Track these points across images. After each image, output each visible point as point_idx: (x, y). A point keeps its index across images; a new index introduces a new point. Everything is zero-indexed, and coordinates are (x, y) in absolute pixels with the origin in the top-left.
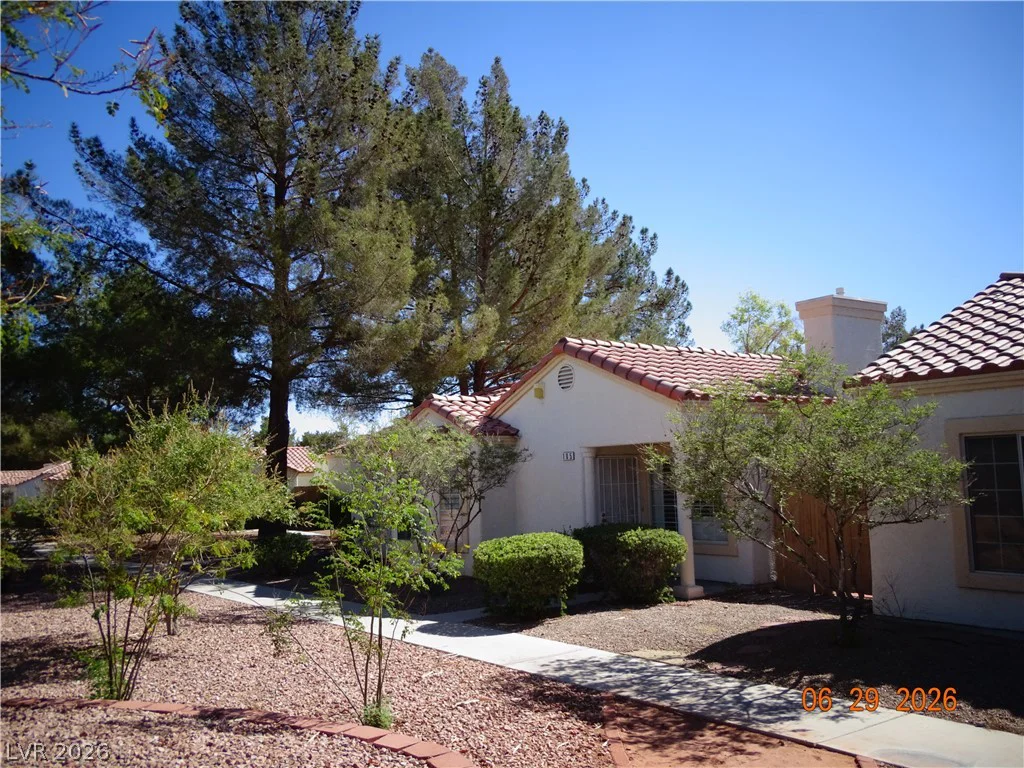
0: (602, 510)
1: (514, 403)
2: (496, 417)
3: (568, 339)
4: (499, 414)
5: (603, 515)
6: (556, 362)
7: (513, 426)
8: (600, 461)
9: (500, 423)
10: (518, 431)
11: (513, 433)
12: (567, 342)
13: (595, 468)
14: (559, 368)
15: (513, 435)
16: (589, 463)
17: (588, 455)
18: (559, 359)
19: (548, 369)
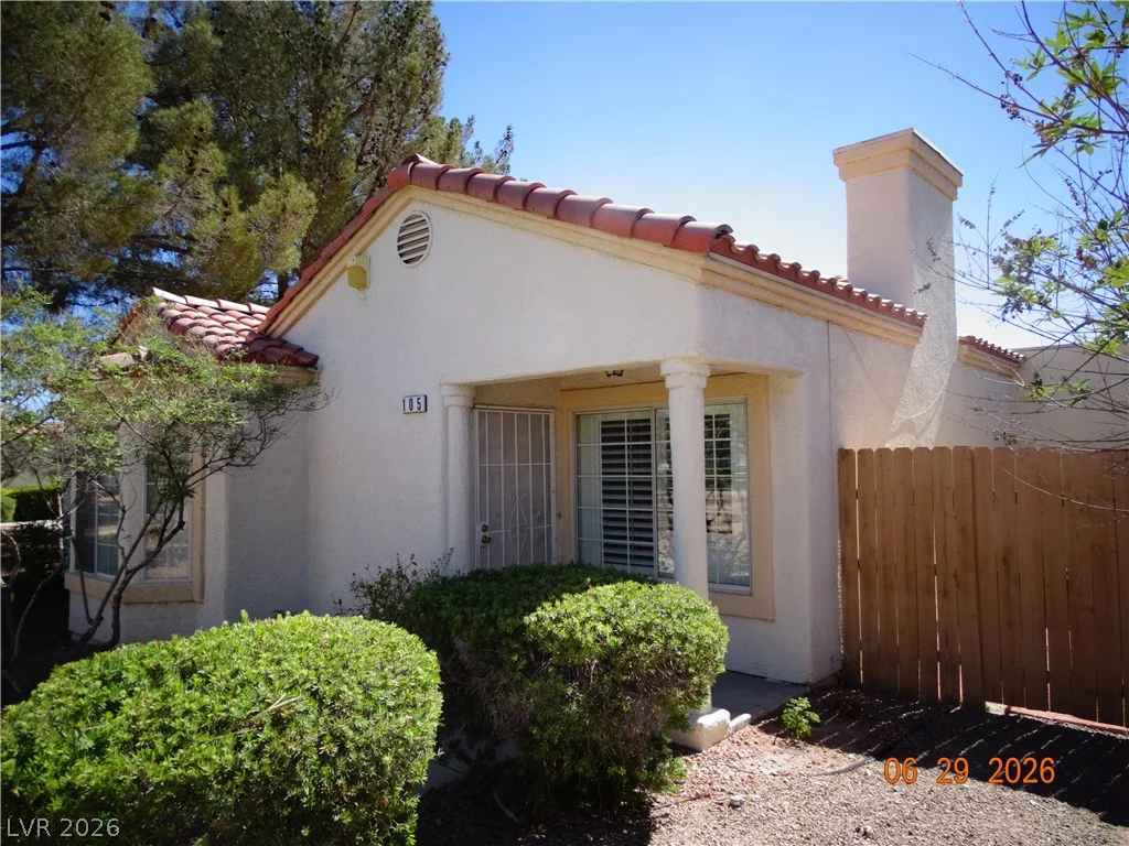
0: (482, 518)
1: (313, 303)
2: (278, 333)
3: (421, 158)
4: (283, 327)
5: (485, 529)
6: (395, 208)
7: (308, 349)
8: (482, 416)
9: (283, 343)
10: (317, 358)
11: (307, 363)
12: (418, 161)
13: (471, 427)
14: (399, 222)
15: (305, 365)
16: (457, 418)
17: (454, 401)
18: (400, 202)
19: (378, 226)
